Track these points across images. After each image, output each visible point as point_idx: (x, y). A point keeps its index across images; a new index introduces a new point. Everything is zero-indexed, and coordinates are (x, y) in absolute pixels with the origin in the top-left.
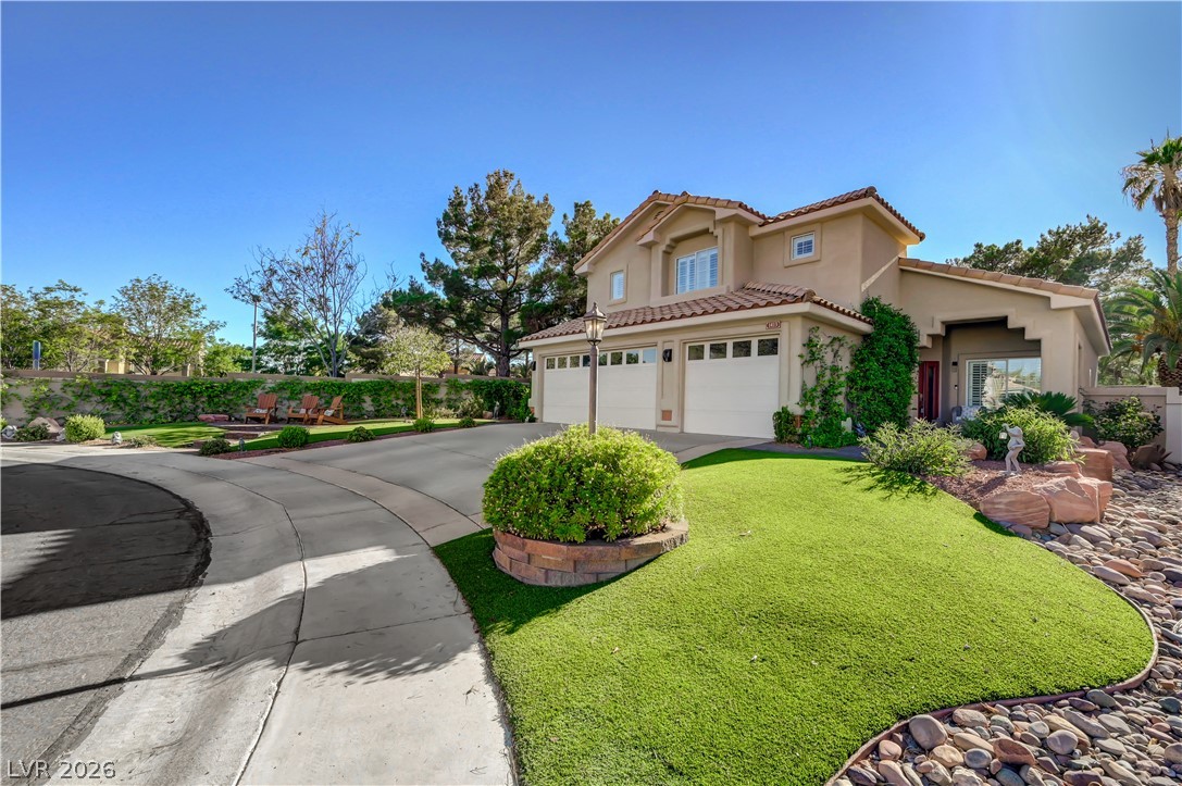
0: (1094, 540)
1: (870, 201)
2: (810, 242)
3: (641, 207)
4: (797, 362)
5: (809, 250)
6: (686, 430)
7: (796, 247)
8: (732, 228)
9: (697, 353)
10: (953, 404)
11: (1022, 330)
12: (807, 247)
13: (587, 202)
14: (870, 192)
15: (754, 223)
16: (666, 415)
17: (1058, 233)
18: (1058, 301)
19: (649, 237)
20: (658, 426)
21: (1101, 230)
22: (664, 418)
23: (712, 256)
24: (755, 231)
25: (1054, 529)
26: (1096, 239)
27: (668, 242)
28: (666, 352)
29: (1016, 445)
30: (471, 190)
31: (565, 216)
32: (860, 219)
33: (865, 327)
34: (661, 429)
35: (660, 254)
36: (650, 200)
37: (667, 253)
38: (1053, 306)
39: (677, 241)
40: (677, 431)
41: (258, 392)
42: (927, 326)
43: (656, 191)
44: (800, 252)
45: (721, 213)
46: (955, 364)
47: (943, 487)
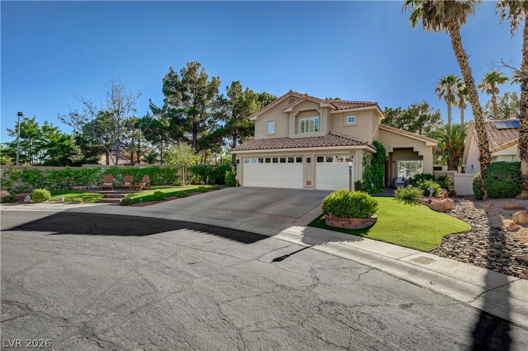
0: (454, 213)
1: (376, 107)
2: (353, 118)
3: (284, 96)
4: (362, 164)
5: (353, 121)
6: (316, 189)
7: (348, 120)
8: (326, 110)
9: (320, 159)
10: (393, 176)
11: (418, 152)
12: (351, 120)
13: (238, 82)
14: (376, 104)
15: (333, 109)
16: (309, 183)
17: (414, 106)
18: (428, 143)
19: (290, 109)
20: (304, 187)
21: (427, 106)
22: (307, 184)
23: (316, 120)
24: (333, 112)
25: (446, 211)
26: (426, 109)
27: (298, 112)
28: (308, 159)
29: (432, 191)
30: (181, 71)
31: (227, 87)
32: (372, 112)
33: (375, 151)
34: (305, 189)
35: (294, 117)
36: (288, 93)
37: (296, 116)
38: (427, 145)
39: (301, 112)
40: (313, 189)
41: (98, 174)
42: (389, 150)
43: (291, 91)
44: (349, 121)
45: (322, 105)
46: (394, 162)
47: (421, 203)
